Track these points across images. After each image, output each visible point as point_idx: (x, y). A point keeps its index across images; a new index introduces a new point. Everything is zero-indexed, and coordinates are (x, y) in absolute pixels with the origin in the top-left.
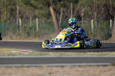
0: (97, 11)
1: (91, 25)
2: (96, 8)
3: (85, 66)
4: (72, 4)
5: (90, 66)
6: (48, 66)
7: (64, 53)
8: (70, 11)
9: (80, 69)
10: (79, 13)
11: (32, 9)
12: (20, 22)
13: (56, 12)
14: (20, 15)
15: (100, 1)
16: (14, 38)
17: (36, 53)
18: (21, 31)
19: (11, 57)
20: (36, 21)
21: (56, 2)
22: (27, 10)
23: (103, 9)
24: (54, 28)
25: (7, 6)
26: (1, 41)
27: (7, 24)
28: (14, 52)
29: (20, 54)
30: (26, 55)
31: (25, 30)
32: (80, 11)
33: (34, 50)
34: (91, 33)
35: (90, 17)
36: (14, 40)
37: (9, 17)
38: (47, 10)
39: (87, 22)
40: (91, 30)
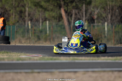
0: (111, 13)
1: (105, 28)
2: (110, 10)
3: (99, 71)
4: (84, 5)
5: (104, 71)
6: (60, 72)
7: (76, 58)
8: (83, 14)
9: (94, 75)
10: (92, 16)
11: (42, 11)
12: (30, 24)
13: (67, 14)
14: (30, 18)
15: (114, 3)
16: (23, 42)
17: (47, 57)
18: (30, 35)
19: (20, 62)
20: (46, 23)
21: (67, 3)
22: (37, 11)
23: (117, 10)
24: (65, 31)
25: (15, 8)
26: (10, 45)
27: (15, 27)
28: (23, 56)
29: (30, 59)
30: (37, 60)
31: (34, 33)
32: (92, 13)
33: (45, 55)
34: (105, 37)
35: (103, 20)
36: (23, 44)
37: (17, 19)
38: (58, 13)
39: (100, 25)
40: (104, 34)
